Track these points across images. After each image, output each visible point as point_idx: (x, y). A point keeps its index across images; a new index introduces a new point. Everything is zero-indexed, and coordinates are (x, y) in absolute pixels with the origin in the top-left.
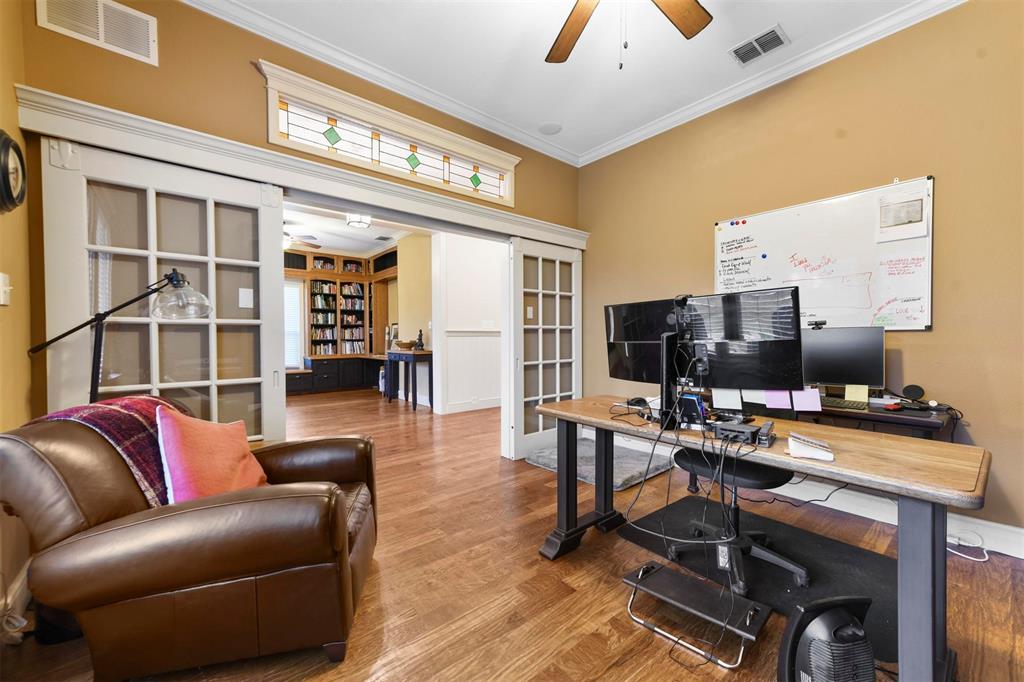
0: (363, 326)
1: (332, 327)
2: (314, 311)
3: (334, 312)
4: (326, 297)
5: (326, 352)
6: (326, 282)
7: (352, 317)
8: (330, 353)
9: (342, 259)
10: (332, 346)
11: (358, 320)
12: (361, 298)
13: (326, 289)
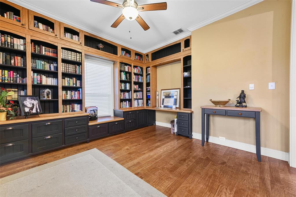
0: (142, 91)
1: (128, 91)
2: (121, 81)
3: (130, 83)
4: (126, 73)
5: (126, 106)
6: (126, 64)
7: (137, 86)
8: (128, 107)
9: (134, 52)
10: (128, 102)
11: (139, 88)
12: (142, 75)
13: (126, 68)
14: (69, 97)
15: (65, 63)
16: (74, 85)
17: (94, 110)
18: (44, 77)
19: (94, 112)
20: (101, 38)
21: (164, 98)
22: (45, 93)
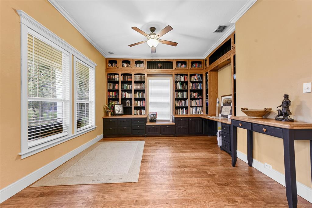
0: (202, 98)
1: (185, 99)
2: (177, 91)
3: (186, 91)
4: (182, 83)
5: (182, 113)
6: (182, 75)
7: (196, 94)
8: (185, 114)
9: (191, 61)
10: (186, 110)
11: (199, 95)
12: (201, 82)
13: (182, 79)
14: (139, 105)
15: (136, 83)
16: (142, 97)
17: (153, 115)
18: (127, 93)
19: (154, 116)
20: (158, 59)
21: (222, 106)
22: (127, 103)
